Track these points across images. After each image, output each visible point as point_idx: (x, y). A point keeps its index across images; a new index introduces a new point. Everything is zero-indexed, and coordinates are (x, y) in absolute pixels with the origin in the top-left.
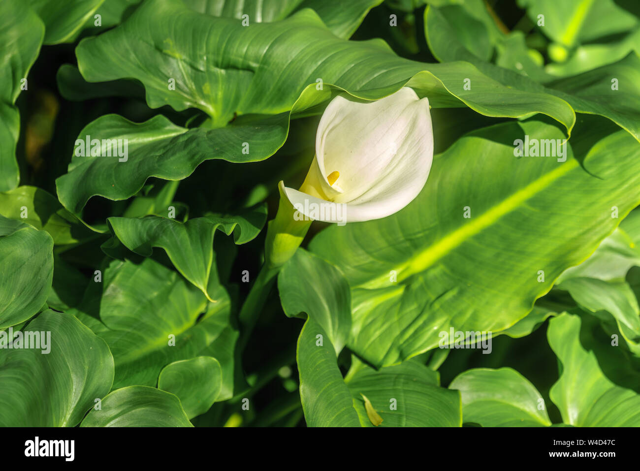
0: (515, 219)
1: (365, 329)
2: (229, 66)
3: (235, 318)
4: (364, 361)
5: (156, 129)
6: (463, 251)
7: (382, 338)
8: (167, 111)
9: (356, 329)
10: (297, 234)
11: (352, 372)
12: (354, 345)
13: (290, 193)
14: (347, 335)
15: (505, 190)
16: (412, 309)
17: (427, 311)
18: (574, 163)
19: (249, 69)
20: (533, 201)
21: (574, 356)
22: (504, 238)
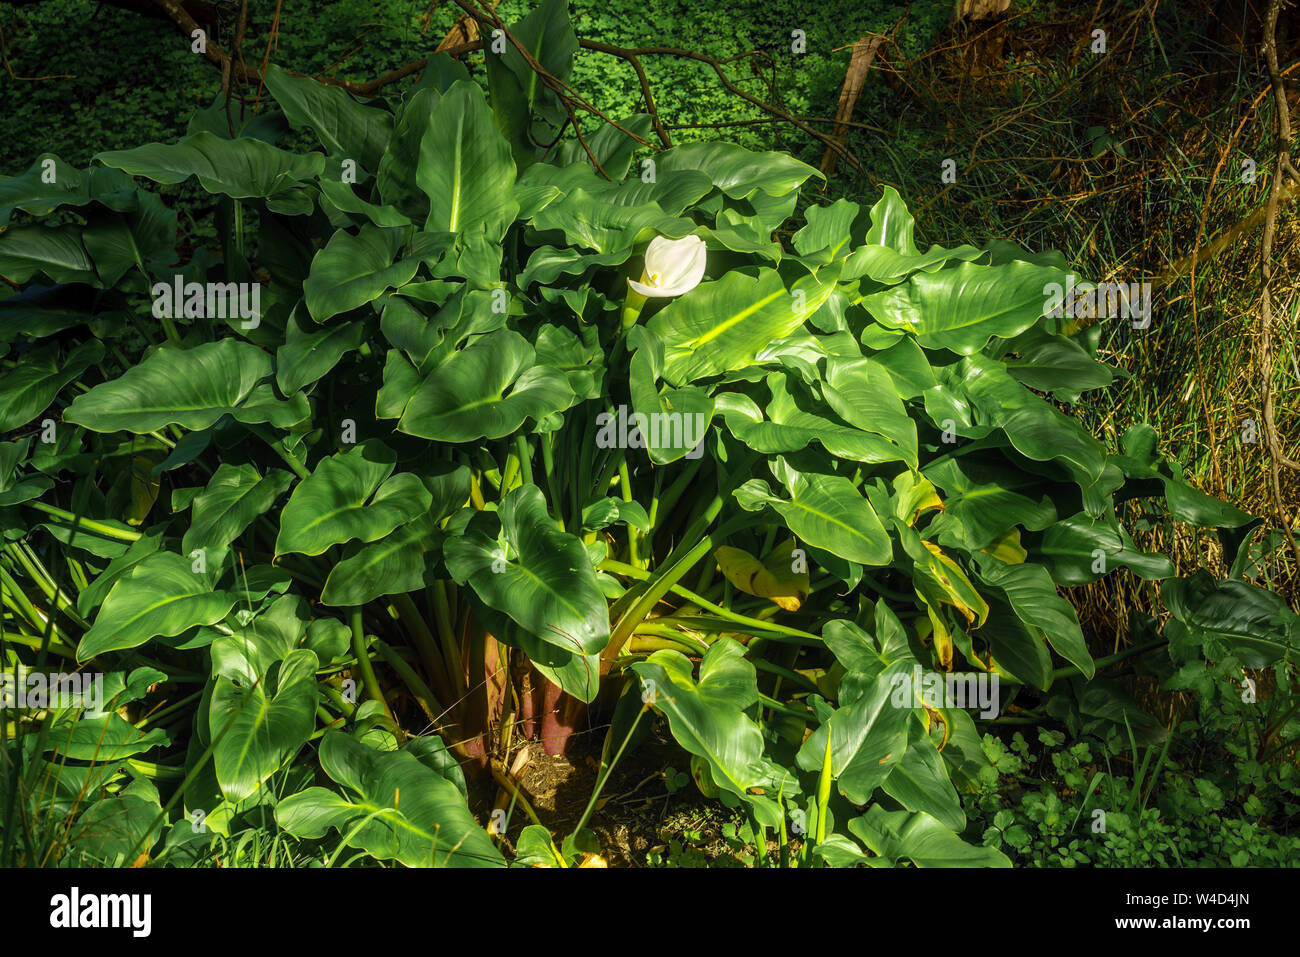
0: (753, 318)
1: (671, 368)
2: (610, 227)
3: (606, 363)
4: (670, 385)
5: (570, 255)
6: (727, 334)
7: (679, 372)
8: (577, 247)
9: (666, 368)
10: (637, 309)
11: (663, 390)
12: (665, 376)
13: (631, 283)
14: (662, 371)
15: (749, 303)
16: (696, 359)
17: (704, 360)
18: (783, 291)
19: (620, 229)
20: (763, 309)
21: (781, 395)
22: (747, 327)
